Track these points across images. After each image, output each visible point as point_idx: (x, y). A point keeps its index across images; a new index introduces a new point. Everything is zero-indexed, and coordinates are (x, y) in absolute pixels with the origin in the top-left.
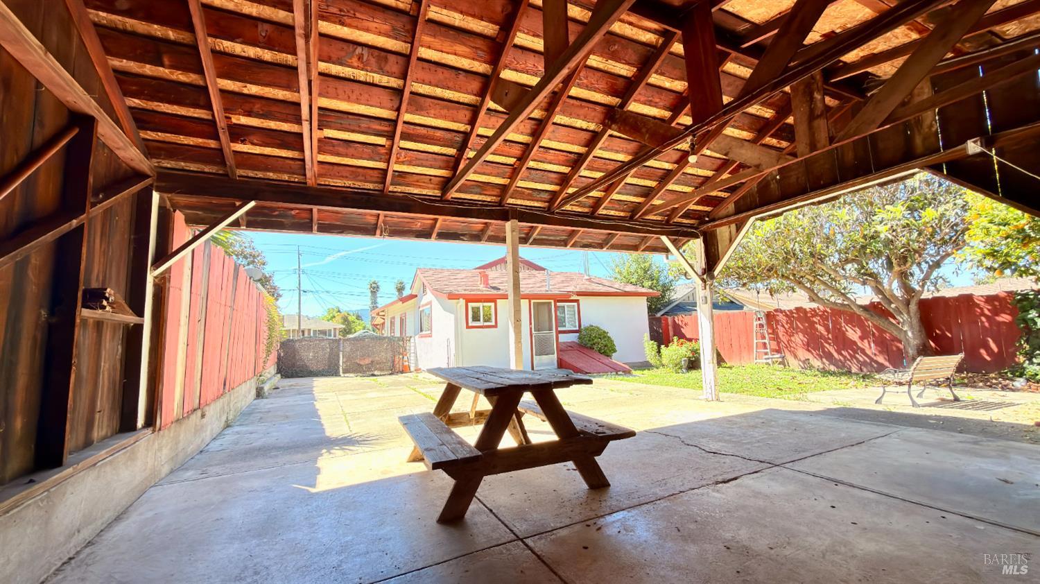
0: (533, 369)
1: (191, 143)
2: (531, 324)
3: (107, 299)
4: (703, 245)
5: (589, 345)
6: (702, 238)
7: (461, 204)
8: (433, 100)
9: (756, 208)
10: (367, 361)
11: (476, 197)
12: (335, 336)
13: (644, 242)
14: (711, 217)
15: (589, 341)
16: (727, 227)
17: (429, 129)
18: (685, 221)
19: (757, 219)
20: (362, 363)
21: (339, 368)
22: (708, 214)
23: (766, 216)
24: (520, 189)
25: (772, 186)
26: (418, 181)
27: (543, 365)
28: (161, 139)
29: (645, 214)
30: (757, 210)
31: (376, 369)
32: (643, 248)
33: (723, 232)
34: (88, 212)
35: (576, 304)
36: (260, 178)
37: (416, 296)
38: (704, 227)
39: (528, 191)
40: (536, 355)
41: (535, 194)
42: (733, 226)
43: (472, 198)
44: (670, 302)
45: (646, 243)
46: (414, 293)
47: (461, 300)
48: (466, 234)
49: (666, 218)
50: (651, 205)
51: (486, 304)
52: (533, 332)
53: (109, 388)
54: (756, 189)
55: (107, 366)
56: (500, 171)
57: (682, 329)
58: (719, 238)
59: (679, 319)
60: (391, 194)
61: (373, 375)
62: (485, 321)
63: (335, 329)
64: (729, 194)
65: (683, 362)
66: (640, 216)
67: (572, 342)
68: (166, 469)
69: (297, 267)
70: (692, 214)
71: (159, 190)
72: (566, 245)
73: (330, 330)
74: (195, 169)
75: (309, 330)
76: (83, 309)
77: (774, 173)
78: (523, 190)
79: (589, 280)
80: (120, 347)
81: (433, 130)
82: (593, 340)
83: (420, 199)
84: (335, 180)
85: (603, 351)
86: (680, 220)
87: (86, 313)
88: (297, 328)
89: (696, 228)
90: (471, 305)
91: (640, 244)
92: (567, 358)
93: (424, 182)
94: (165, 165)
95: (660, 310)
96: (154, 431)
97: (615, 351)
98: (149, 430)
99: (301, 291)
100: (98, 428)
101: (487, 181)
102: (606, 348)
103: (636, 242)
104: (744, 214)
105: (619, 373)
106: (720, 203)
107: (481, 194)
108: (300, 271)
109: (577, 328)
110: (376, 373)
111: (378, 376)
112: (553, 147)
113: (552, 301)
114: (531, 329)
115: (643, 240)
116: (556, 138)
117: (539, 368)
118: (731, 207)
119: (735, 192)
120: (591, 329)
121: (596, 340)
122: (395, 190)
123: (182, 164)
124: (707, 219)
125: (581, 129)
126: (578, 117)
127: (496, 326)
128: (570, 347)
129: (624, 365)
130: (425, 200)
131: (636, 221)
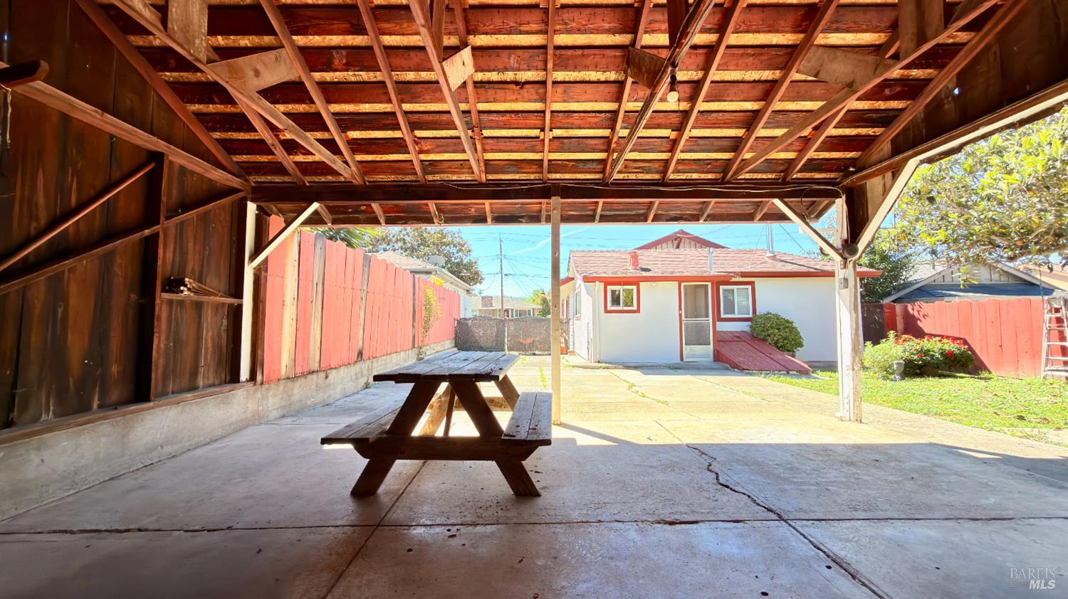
0: (682, 359)
1: (266, 160)
2: (680, 309)
3: (186, 286)
4: (845, 207)
5: (762, 337)
6: (844, 197)
7: (498, 185)
8: (422, 85)
9: (922, 142)
10: (529, 341)
11: (517, 177)
12: (512, 317)
13: (759, 209)
14: (859, 165)
15: (763, 331)
16: (880, 178)
17: (434, 115)
18: (808, 175)
19: (922, 162)
20: (524, 342)
21: (504, 345)
22: (853, 161)
23: (935, 155)
24: (560, 162)
25: (946, 107)
26: (450, 168)
27: (694, 356)
28: (246, 160)
29: (736, 173)
30: (920, 148)
31: (537, 349)
32: (759, 216)
33: (874, 185)
34: (163, 223)
35: (749, 287)
36: (324, 182)
37: (573, 279)
38: (847, 182)
39: (571, 164)
40: (686, 344)
41: (581, 165)
42: (889, 175)
43: (513, 178)
44: (906, 285)
45: (761, 211)
46: (571, 276)
47: (597, 283)
48: (524, 216)
49: (782, 174)
50: (743, 160)
51: (626, 287)
52: (683, 318)
53: (213, 352)
54: (922, 116)
55: (210, 334)
56: (526, 145)
57: (919, 322)
58: (869, 194)
59: (913, 309)
60: (431, 183)
61: (534, 354)
62: (627, 305)
63: (534, 309)
64: (883, 129)
65: (895, 366)
66: (732, 176)
67: (743, 331)
68: (275, 414)
69: (499, 253)
70: (825, 164)
71: (253, 200)
72: (646, 220)
73: (529, 311)
74: (280, 181)
75: (512, 310)
76: (163, 294)
77: (950, 86)
78: (565, 162)
79: (774, 258)
80: (225, 322)
81: (438, 116)
82: (768, 330)
83: (454, 184)
84: (380, 176)
85: (779, 345)
86: (799, 175)
87: (166, 296)
88: (501, 307)
89: (834, 184)
90: (610, 288)
91: (756, 211)
92: (725, 350)
93: (457, 168)
94: (259, 180)
95: (889, 294)
96: (255, 384)
97: (801, 345)
98: (251, 384)
99: (503, 275)
100: (204, 377)
101: (520, 158)
102: (786, 342)
103: (750, 210)
104: (901, 156)
105: (791, 372)
106: (871, 143)
107: (518, 173)
108: (501, 257)
109: (751, 316)
110: (537, 352)
111: (538, 355)
112: (575, 109)
113: (709, 284)
114: (680, 315)
115: (759, 206)
116: (572, 98)
117: (690, 360)
118: (886, 147)
119: (891, 126)
120: (767, 317)
121: (771, 331)
122: (435, 178)
123: (269, 177)
124: (851, 169)
125: (599, 82)
126: (586, 68)
127: (638, 311)
128: (737, 338)
129: (802, 364)
130: (458, 185)
131: (729, 182)
